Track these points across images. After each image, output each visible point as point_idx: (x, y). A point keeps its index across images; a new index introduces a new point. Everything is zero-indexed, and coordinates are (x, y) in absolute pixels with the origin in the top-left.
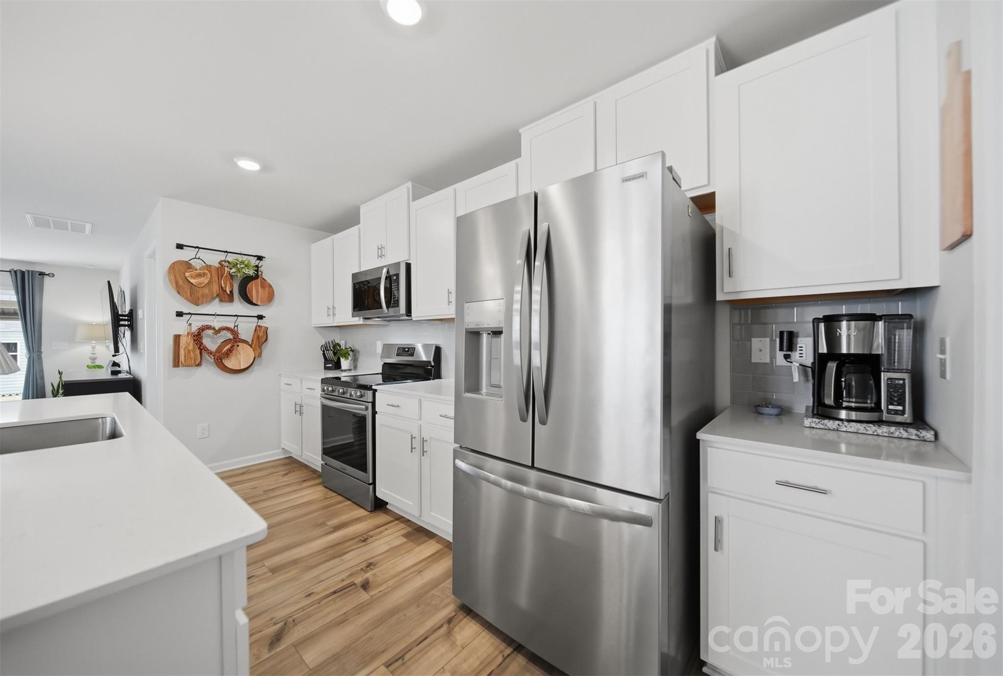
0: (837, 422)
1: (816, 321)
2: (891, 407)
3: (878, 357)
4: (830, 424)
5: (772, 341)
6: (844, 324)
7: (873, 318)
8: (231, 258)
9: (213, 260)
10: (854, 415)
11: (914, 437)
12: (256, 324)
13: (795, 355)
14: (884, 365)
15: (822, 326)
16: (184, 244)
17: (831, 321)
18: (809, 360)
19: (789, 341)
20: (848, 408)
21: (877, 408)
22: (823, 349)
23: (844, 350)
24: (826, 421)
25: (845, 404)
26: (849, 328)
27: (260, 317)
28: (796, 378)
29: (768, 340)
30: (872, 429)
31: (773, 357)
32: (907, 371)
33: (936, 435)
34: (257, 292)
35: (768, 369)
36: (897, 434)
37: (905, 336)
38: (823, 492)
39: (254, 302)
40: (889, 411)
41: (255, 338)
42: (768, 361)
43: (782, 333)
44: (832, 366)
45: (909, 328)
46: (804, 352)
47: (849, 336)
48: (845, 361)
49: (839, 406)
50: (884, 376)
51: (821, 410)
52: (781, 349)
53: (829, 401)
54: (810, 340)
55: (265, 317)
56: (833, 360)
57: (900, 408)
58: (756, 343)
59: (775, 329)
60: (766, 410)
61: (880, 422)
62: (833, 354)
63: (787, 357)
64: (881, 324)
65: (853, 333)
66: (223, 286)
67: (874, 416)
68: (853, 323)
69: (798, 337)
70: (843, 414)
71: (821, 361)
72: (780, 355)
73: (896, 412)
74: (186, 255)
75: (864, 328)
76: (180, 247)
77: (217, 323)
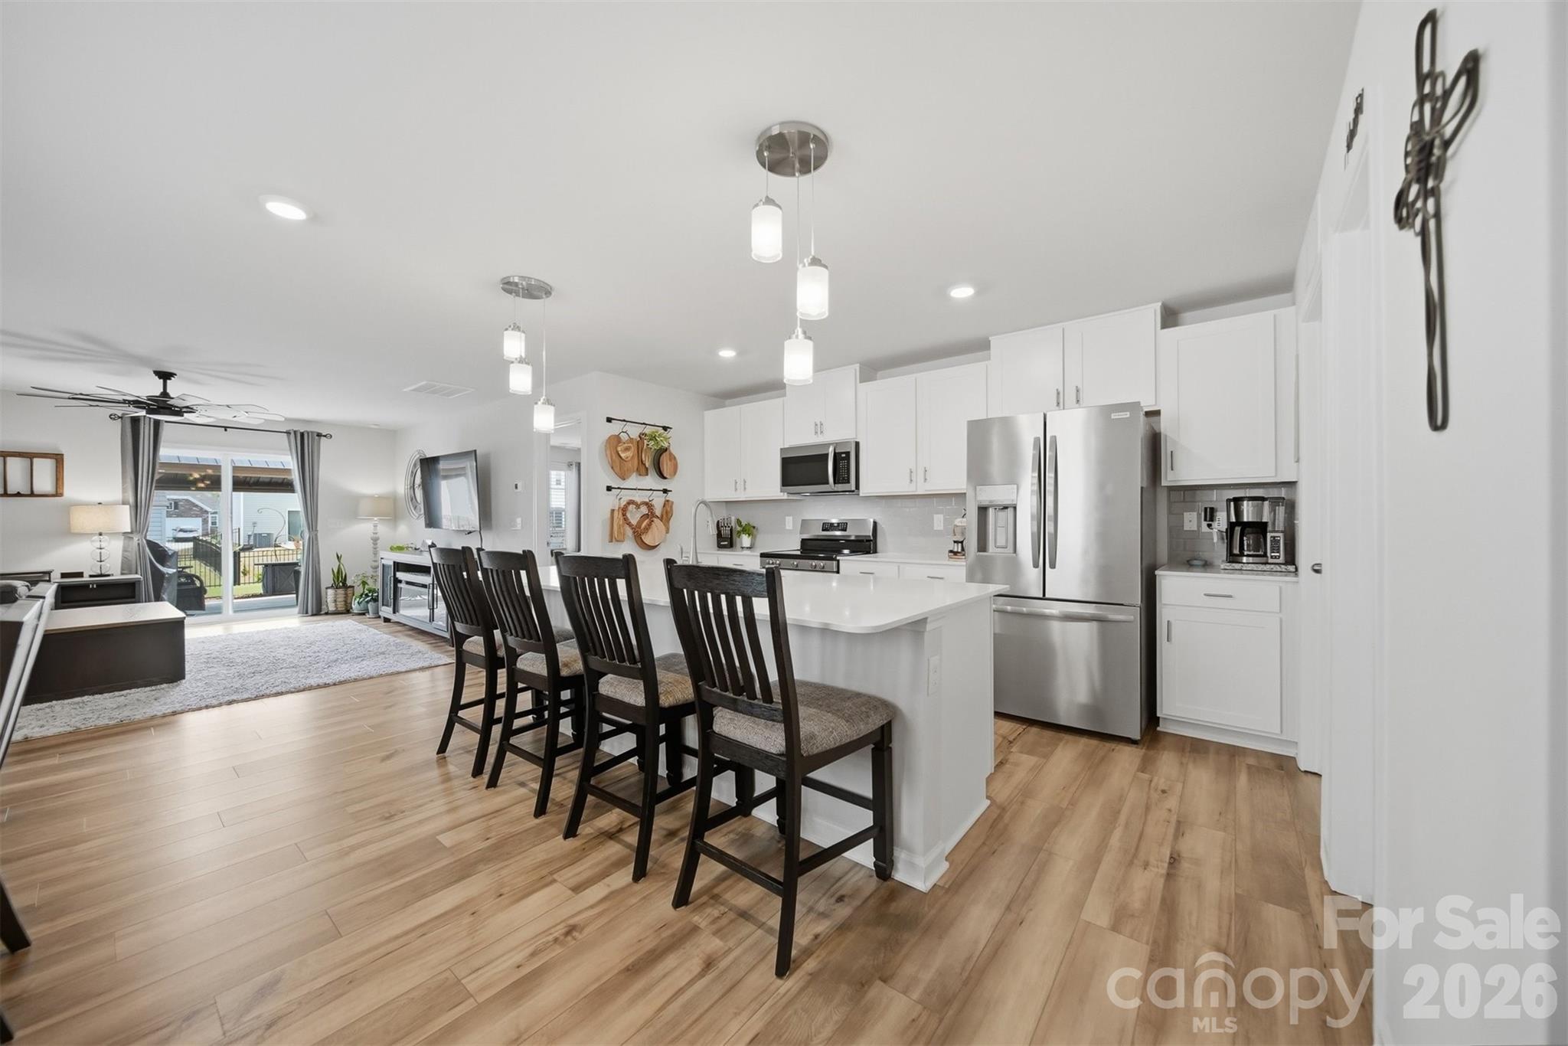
0: (1241, 565)
1: (1229, 501)
2: (1273, 554)
3: (1266, 524)
4: (1237, 566)
5: (1199, 515)
6: (1245, 503)
7: (1263, 499)
8: (648, 430)
9: (634, 432)
10: (1251, 560)
11: (1284, 570)
12: (664, 500)
13: (1215, 524)
14: (1270, 528)
15: (1232, 503)
16: (613, 417)
17: (1238, 501)
18: (1224, 526)
19: (1210, 515)
20: (1248, 556)
21: (1265, 555)
22: (1233, 519)
23: (1245, 520)
24: (1234, 564)
25: (1246, 553)
26: (1248, 505)
27: (665, 491)
28: (1215, 540)
29: (1195, 513)
30: (1261, 567)
31: (1199, 526)
32: (1282, 532)
33: (1296, 569)
34: (667, 464)
35: (1196, 535)
36: (1275, 569)
37: (1281, 511)
38: (1230, 596)
39: (665, 475)
40: (1272, 557)
41: (664, 513)
42: (1196, 529)
43: (1206, 509)
44: (1238, 529)
45: (1282, 505)
46: (1221, 522)
47: (1248, 511)
48: (1246, 526)
49: (1242, 554)
50: (1269, 535)
51: (1233, 558)
52: (1205, 520)
53: (1236, 551)
54: (1225, 514)
55: (671, 491)
56: (1239, 526)
57: (1278, 554)
58: (1187, 515)
59: (1201, 506)
60: (1195, 562)
61: (1267, 563)
62: (1239, 522)
63: (1209, 526)
64: (1266, 503)
65: (1251, 509)
66: (644, 459)
67: (1263, 560)
68: (1250, 502)
69: (1217, 511)
70: (1245, 559)
71: (1232, 526)
72: (1204, 524)
73: (1275, 557)
74: (615, 428)
75: (1257, 506)
76: (609, 420)
77: (638, 500)
